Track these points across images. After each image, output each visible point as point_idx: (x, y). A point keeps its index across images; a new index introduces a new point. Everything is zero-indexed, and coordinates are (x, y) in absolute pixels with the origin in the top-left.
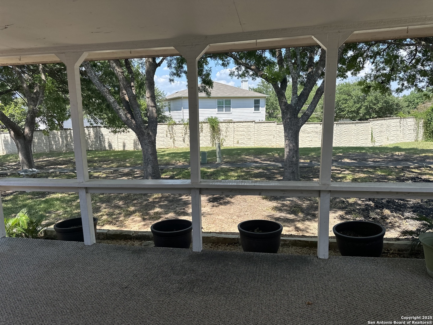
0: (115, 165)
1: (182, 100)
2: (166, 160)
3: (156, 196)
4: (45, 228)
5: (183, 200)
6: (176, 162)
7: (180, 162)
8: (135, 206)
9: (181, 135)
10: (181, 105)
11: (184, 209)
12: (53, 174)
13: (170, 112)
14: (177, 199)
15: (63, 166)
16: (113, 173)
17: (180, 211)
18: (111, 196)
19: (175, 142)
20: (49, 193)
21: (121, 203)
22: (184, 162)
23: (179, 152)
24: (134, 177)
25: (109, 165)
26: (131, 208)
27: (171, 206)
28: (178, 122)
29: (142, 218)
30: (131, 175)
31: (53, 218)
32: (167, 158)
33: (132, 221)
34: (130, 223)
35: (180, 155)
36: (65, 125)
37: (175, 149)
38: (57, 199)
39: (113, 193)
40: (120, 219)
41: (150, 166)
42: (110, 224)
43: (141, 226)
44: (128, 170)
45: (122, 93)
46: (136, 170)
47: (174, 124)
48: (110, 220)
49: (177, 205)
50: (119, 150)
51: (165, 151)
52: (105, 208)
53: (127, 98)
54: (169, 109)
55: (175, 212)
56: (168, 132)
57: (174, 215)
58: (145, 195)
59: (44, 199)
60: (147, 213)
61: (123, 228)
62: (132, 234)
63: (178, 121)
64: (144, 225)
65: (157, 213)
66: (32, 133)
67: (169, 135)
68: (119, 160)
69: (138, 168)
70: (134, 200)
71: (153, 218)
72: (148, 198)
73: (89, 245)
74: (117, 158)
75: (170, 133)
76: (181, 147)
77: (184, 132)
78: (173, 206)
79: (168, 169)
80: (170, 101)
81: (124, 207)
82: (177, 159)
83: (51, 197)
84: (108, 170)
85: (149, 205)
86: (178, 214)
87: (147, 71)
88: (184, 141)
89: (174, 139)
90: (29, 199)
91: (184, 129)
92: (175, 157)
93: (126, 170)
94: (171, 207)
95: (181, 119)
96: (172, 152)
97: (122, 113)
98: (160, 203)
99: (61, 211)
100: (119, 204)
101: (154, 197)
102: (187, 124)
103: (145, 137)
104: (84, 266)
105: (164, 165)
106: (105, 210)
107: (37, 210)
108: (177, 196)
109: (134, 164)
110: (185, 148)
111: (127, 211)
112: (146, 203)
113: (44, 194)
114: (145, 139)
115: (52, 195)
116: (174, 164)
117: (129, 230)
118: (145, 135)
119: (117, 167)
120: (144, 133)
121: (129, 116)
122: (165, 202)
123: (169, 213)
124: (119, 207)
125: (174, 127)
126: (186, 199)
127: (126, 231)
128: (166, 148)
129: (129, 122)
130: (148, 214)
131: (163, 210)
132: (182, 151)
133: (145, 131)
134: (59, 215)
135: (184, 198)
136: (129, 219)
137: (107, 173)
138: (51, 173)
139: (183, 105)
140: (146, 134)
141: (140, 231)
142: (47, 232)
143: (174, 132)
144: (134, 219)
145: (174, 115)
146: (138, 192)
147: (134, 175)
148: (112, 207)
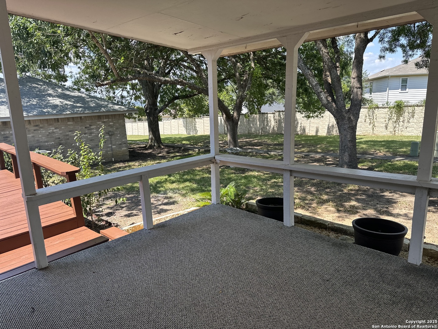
0: (306, 150)
1: (388, 79)
2: (362, 148)
3: (351, 187)
4: (247, 202)
5: (386, 197)
6: (376, 152)
7: (380, 152)
8: (328, 194)
9: (383, 120)
10: (387, 85)
11: (387, 208)
12: (251, 154)
13: (371, 94)
14: (378, 195)
15: (259, 148)
16: (304, 158)
17: (382, 210)
18: (303, 181)
19: (375, 128)
20: (248, 170)
21: (313, 189)
22: (386, 152)
23: (379, 140)
24: (326, 164)
25: (300, 149)
26: (324, 196)
27: (371, 201)
28: (381, 106)
29: (336, 209)
30: (323, 162)
31: (252, 194)
32: (364, 146)
33: (325, 210)
34: (323, 212)
35: (380, 144)
36: (263, 109)
37: (374, 137)
38: (254, 177)
39: (305, 178)
40: (312, 206)
41: (346, 154)
42: (302, 209)
43: (336, 218)
44: (320, 156)
45: (325, 75)
46: (328, 157)
47: (376, 108)
48: (303, 204)
49: (378, 202)
50: (311, 135)
51: (362, 138)
52: (297, 192)
53: (330, 80)
54: (370, 91)
55: (376, 209)
56: (368, 117)
57: (374, 212)
58: (339, 184)
59: (244, 175)
60: (341, 204)
61: (316, 215)
62: (327, 224)
63: (382, 104)
64: (339, 217)
65: (353, 207)
66: (239, 117)
67: (368, 120)
68: (310, 145)
69: (330, 155)
70: (327, 188)
71: (349, 211)
72: (342, 189)
73: (288, 226)
74: (308, 143)
75: (370, 117)
76: (381, 134)
77: (388, 116)
78: (372, 202)
79: (365, 159)
80: (372, 82)
81: (317, 194)
82: (377, 148)
83: (249, 174)
84: (299, 155)
85: (345, 196)
86: (379, 212)
87: (357, 49)
88: (386, 128)
89: (374, 125)
90: (232, 173)
91: (389, 113)
92: (374, 145)
93: (318, 156)
94: (369, 203)
95: (385, 102)
96: (370, 139)
97: (323, 96)
98: (357, 196)
99: (258, 188)
100: (311, 189)
101: (349, 188)
102: (394, 108)
103: (346, 122)
104: (284, 246)
105: (361, 154)
106: (297, 194)
107: (239, 184)
108: (378, 192)
109: (326, 151)
110: (387, 136)
111: (320, 198)
112: (341, 194)
113: (244, 171)
114: (344, 124)
115: (250, 172)
116: (373, 154)
117: (322, 219)
118: (345, 120)
119: (308, 152)
120: (345, 117)
121: (330, 99)
122: (363, 196)
123: (368, 209)
124: (311, 193)
125: (376, 111)
126: (390, 196)
127: (320, 219)
128: (363, 135)
129: (329, 105)
130: (342, 206)
131: (360, 204)
132: (383, 140)
133: (346, 115)
134: (256, 192)
135: (387, 195)
136: (322, 207)
137: (298, 158)
138: (249, 152)
139: (389, 85)
140: (346, 118)
141: (334, 222)
142: (248, 205)
143: (375, 116)
144: (327, 209)
145: (375, 97)
146: (331, 180)
147: (326, 162)
148: (304, 192)
